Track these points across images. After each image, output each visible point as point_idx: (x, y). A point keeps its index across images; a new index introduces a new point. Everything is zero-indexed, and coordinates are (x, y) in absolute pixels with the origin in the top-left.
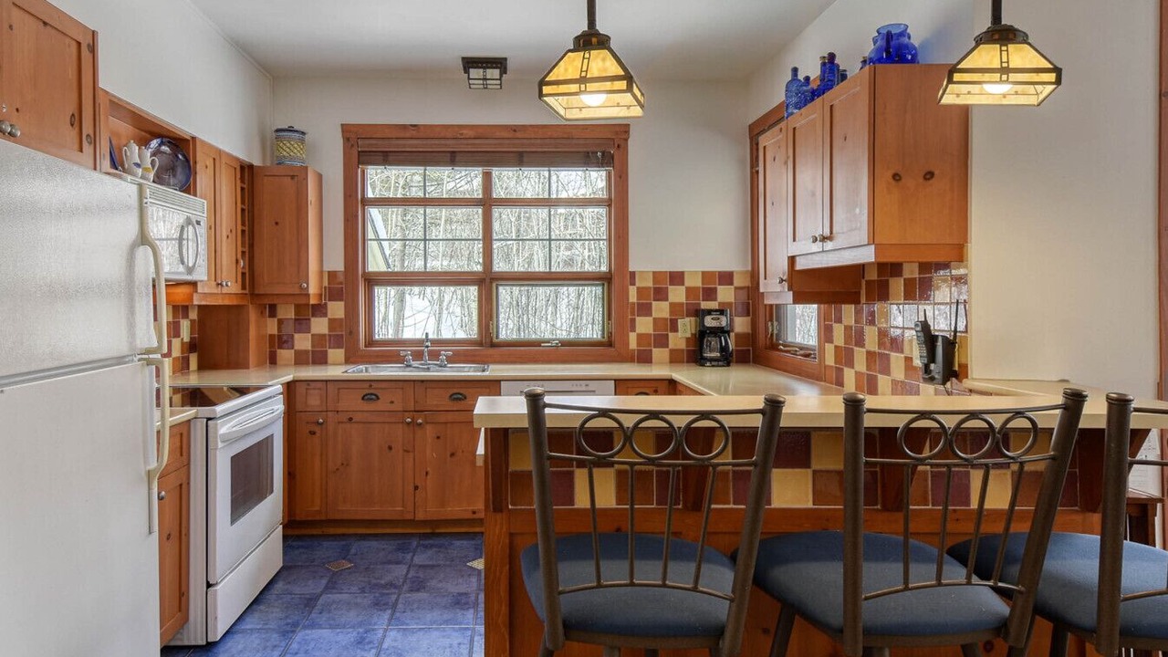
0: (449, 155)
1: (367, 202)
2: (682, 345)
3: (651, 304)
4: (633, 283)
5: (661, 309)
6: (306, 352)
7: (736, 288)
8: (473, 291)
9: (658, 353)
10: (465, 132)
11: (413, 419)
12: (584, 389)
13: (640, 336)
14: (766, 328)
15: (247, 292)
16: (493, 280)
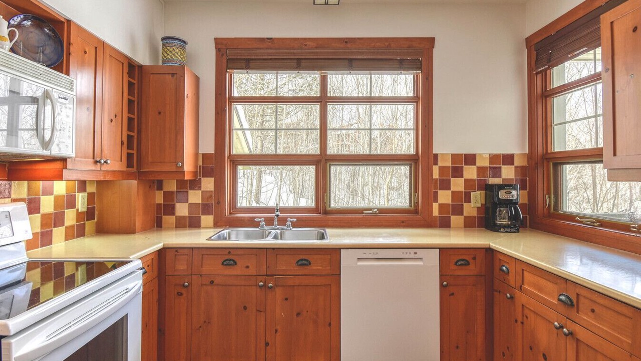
0: (295, 61)
1: (233, 100)
2: (474, 213)
3: (450, 180)
4: (436, 164)
5: (458, 185)
6: (184, 217)
7: (516, 167)
8: (312, 169)
9: (456, 220)
10: (307, 43)
11: (265, 283)
12: (413, 256)
13: (441, 206)
14: (544, 200)
15: (134, 170)
16: (327, 160)
